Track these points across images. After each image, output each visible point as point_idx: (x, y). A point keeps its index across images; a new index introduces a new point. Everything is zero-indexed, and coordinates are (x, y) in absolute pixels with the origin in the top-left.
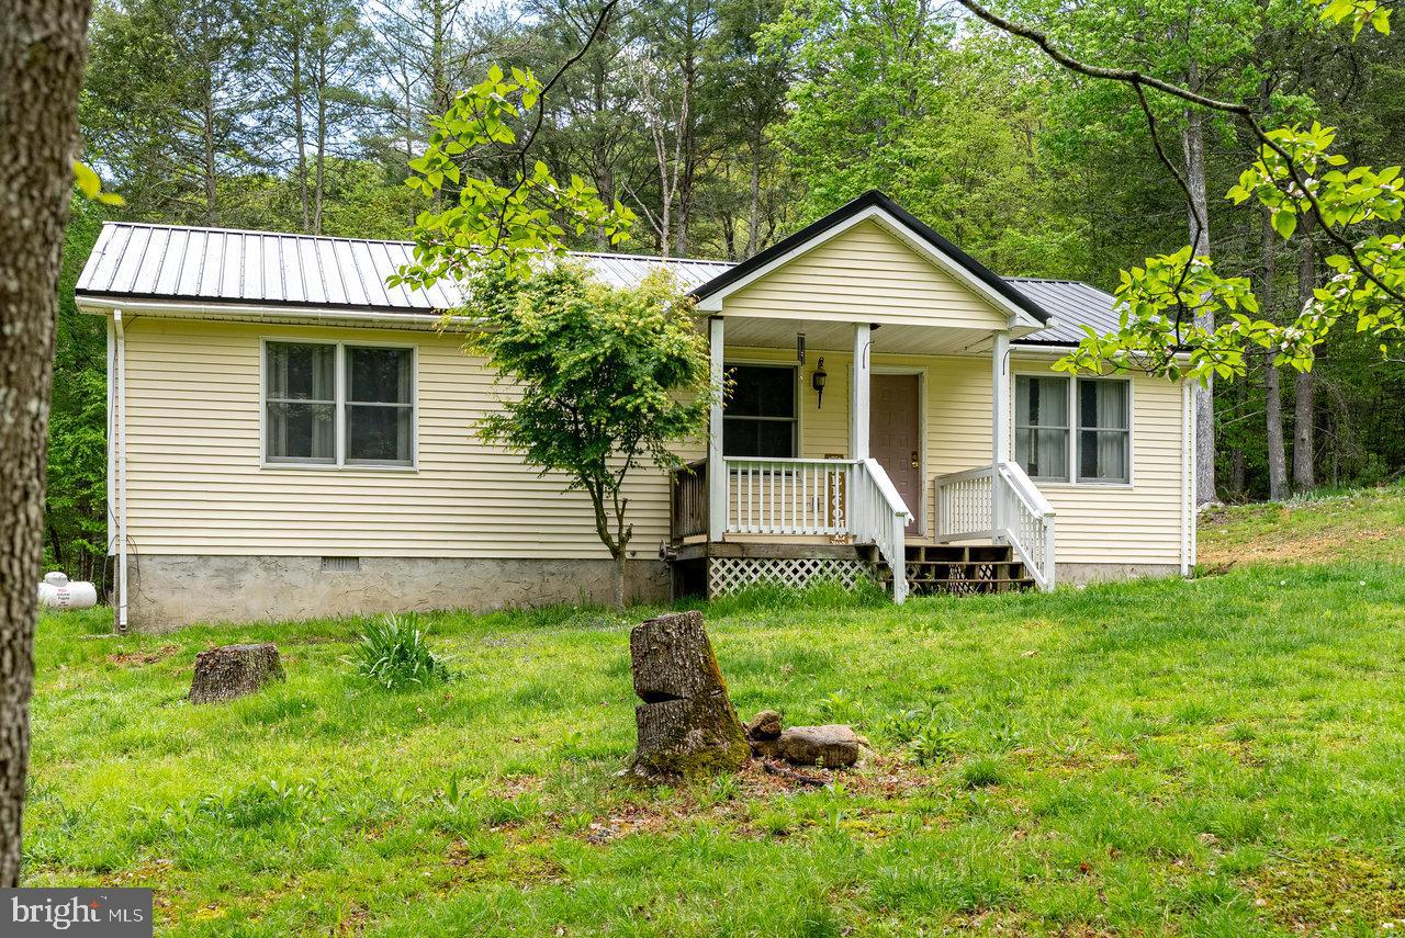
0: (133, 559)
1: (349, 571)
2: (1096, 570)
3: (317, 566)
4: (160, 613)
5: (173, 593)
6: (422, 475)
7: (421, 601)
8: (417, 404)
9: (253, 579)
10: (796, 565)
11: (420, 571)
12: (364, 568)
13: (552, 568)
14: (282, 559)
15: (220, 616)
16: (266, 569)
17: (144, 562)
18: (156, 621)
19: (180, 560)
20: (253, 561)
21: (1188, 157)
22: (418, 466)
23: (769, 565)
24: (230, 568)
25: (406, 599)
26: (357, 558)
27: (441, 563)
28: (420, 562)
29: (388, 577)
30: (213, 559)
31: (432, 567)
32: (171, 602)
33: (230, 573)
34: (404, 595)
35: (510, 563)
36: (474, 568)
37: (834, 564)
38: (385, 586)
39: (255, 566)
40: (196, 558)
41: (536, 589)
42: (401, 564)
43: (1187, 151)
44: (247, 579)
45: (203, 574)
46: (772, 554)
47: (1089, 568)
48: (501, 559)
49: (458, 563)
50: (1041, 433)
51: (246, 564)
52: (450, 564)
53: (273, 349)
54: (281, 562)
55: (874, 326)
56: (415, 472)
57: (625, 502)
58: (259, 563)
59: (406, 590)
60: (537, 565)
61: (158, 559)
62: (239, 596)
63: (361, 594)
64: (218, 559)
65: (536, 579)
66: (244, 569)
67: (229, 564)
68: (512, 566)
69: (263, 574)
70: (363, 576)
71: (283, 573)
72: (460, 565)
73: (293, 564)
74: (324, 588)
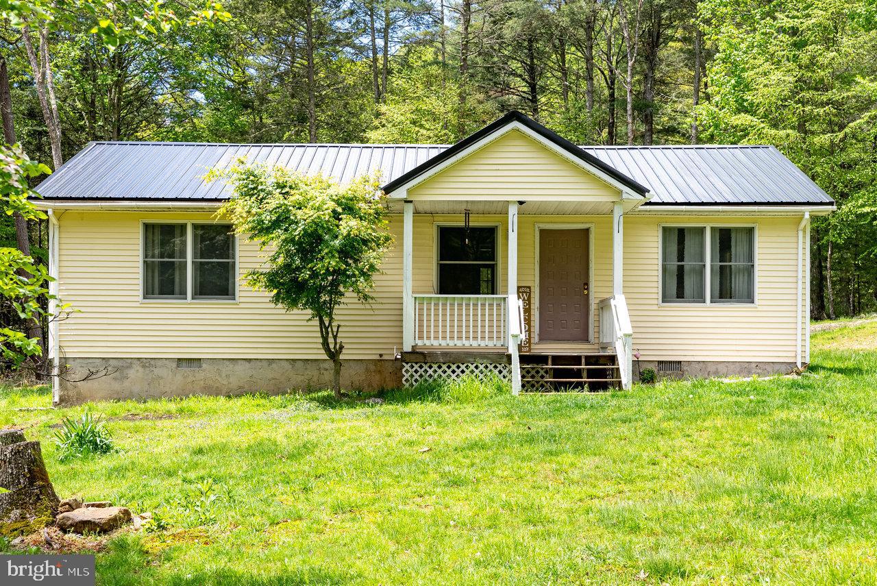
0: (63, 360)
1: (195, 367)
2: (727, 367)
3: (174, 364)
6: (241, 305)
7: (240, 387)
8: (238, 260)
9: (135, 372)
11: (239, 368)
12: (204, 366)
13: (326, 365)
14: (153, 360)
16: (143, 366)
17: (69, 362)
18: (77, 399)
19: (90, 361)
20: (135, 361)
22: (238, 300)
24: (122, 366)
25: (231, 386)
26: (200, 359)
27: (253, 363)
28: (240, 362)
29: (219, 372)
30: (111, 360)
31: (247, 364)
32: (85, 387)
33: (122, 369)
34: (229, 383)
35: (298, 362)
36: (274, 365)
38: (217, 377)
39: (137, 366)
40: (100, 360)
41: (315, 379)
42: (228, 363)
44: (132, 373)
47: (722, 365)
48: (292, 360)
49: (264, 363)
50: (686, 268)
51: (131, 363)
52: (259, 363)
53: (148, 228)
54: (152, 362)
55: (521, 203)
56: (237, 304)
57: (339, 326)
58: (139, 362)
59: (231, 380)
60: (316, 364)
61: (78, 360)
62: (127, 383)
63: (203, 382)
64: (114, 360)
65: (316, 373)
66: (130, 367)
67: (120, 364)
68: (299, 364)
69: (141, 370)
70: (204, 371)
71: (154, 369)
73: (159, 363)
74: (179, 378)
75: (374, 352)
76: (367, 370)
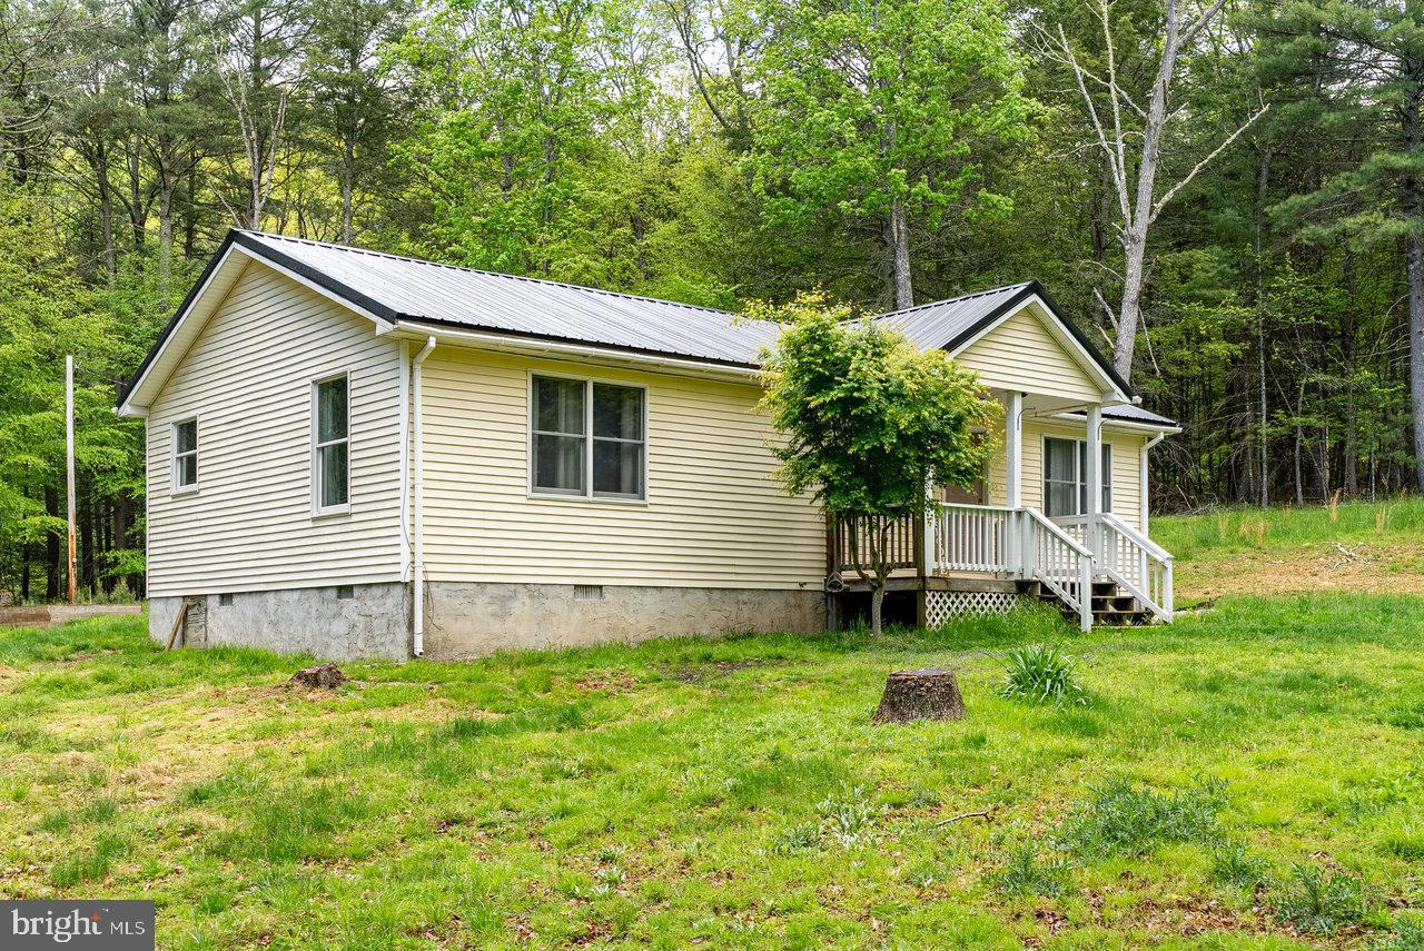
0: (426, 586)
1: (593, 598)
3: (570, 593)
4: (445, 640)
5: (456, 620)
6: (651, 509)
7: (650, 628)
8: (648, 442)
9: (521, 606)
10: (979, 596)
11: (650, 599)
12: (608, 596)
13: (744, 597)
14: (544, 587)
15: (495, 643)
16: (531, 597)
17: (433, 588)
18: (443, 648)
19: (462, 586)
20: (520, 588)
21: (896, 235)
22: (649, 500)
23: (953, 597)
24: (503, 594)
25: (640, 626)
26: (601, 587)
27: (665, 591)
28: (649, 591)
29: (625, 605)
30: (489, 586)
32: (455, 628)
33: (503, 601)
34: (638, 622)
35: (715, 592)
36: (688, 596)
37: (1002, 597)
38: (623, 613)
39: (523, 596)
40: (475, 585)
41: (733, 617)
42: (635, 592)
43: (895, 230)
44: (516, 607)
45: (481, 601)
46: (966, 587)
49: (677, 592)
50: (1052, 486)
51: (515, 591)
53: (539, 382)
54: (543, 589)
55: (1024, 394)
56: (646, 506)
58: (525, 590)
59: (639, 618)
60: (734, 595)
61: (444, 585)
62: (510, 623)
63: (605, 621)
64: (492, 586)
65: (733, 608)
66: (514, 597)
67: (501, 591)
68: (716, 595)
69: (528, 601)
70: (606, 604)
71: (543, 600)
72: (678, 593)
73: (552, 591)
74: (577, 615)
75: (794, 579)
76: (787, 605)
